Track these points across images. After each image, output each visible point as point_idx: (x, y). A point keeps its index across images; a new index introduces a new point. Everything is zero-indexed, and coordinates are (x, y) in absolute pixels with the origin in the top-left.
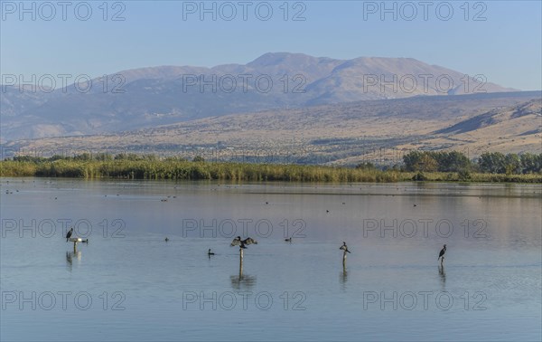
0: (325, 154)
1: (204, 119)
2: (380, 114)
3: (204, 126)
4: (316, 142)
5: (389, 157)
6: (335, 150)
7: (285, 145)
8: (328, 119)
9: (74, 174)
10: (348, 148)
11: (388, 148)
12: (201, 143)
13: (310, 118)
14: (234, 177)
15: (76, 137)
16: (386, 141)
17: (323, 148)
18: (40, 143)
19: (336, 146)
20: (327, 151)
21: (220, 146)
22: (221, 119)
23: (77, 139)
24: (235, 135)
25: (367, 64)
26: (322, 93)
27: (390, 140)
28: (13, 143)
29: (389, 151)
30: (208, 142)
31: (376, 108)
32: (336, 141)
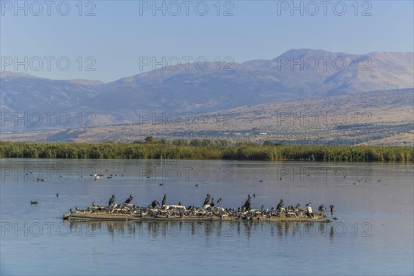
0: (349, 138)
1: (237, 109)
2: (394, 102)
3: (238, 114)
4: (340, 128)
5: (407, 140)
6: (358, 134)
7: (312, 130)
8: (347, 107)
9: (262, 157)
10: (369, 133)
11: (405, 132)
12: (237, 129)
13: (332, 106)
14: (404, 159)
15: (128, 125)
16: (402, 126)
17: (347, 133)
18: (95, 130)
19: (358, 131)
20: (351, 135)
21: (255, 132)
22: (253, 108)
23: (128, 127)
24: (267, 122)
25: (379, 58)
26: (340, 84)
27: (407, 125)
28: (72, 131)
29: (406, 134)
30: (243, 128)
31: (391, 96)
32: (357, 126)
